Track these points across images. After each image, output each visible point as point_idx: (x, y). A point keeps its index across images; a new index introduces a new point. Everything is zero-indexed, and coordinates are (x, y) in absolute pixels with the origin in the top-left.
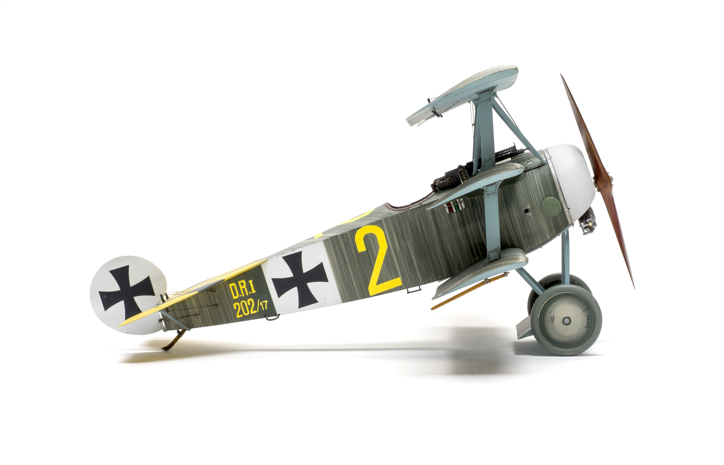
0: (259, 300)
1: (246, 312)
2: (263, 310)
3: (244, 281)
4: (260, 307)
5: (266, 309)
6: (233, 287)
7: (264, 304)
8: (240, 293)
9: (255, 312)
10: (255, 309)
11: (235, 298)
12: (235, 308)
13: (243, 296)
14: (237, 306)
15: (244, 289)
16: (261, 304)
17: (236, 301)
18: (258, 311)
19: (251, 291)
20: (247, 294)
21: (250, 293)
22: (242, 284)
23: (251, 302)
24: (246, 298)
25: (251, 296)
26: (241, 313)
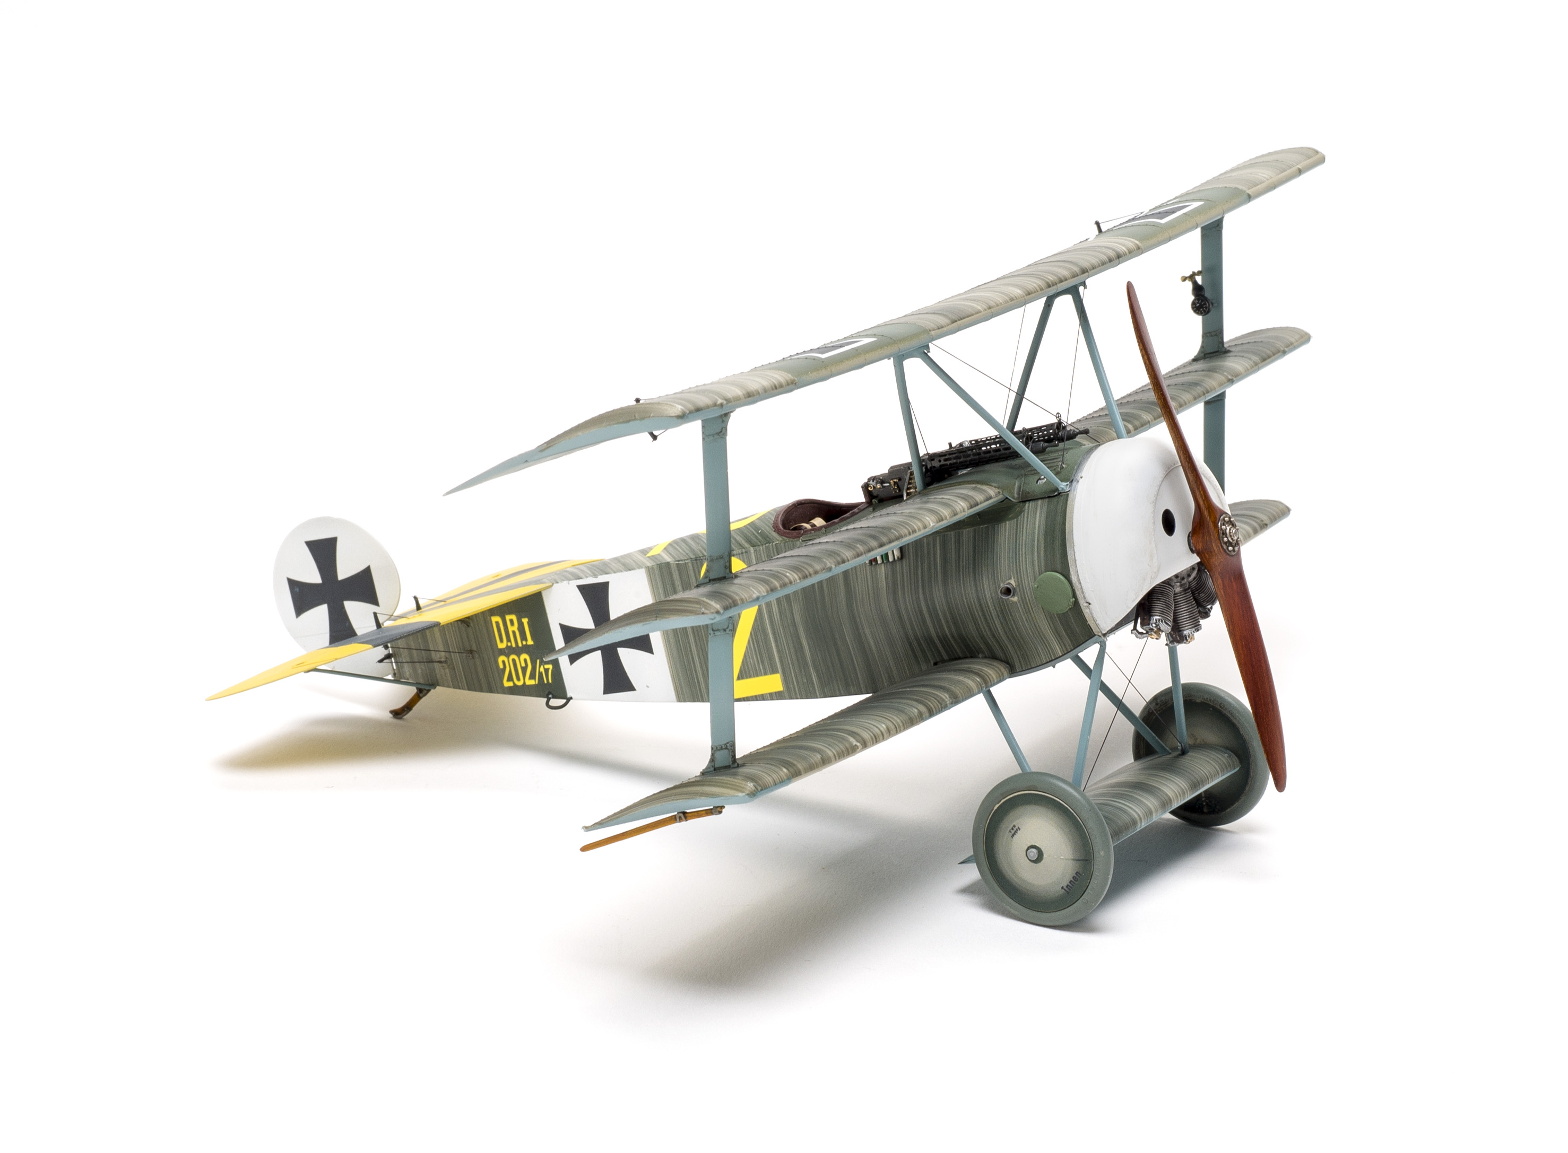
0: (538, 661)
1: (518, 679)
2: (546, 682)
3: (514, 617)
4: (540, 674)
5: (550, 681)
6: (497, 623)
7: (546, 670)
8: (509, 640)
9: (532, 682)
10: (532, 677)
11: (501, 646)
12: (501, 666)
13: (514, 645)
14: (504, 662)
15: (514, 632)
16: (542, 669)
17: (502, 652)
18: (537, 683)
19: (526, 640)
20: (520, 645)
21: (524, 643)
22: (512, 621)
23: (525, 660)
24: (518, 651)
25: (526, 649)
26: (510, 678)
